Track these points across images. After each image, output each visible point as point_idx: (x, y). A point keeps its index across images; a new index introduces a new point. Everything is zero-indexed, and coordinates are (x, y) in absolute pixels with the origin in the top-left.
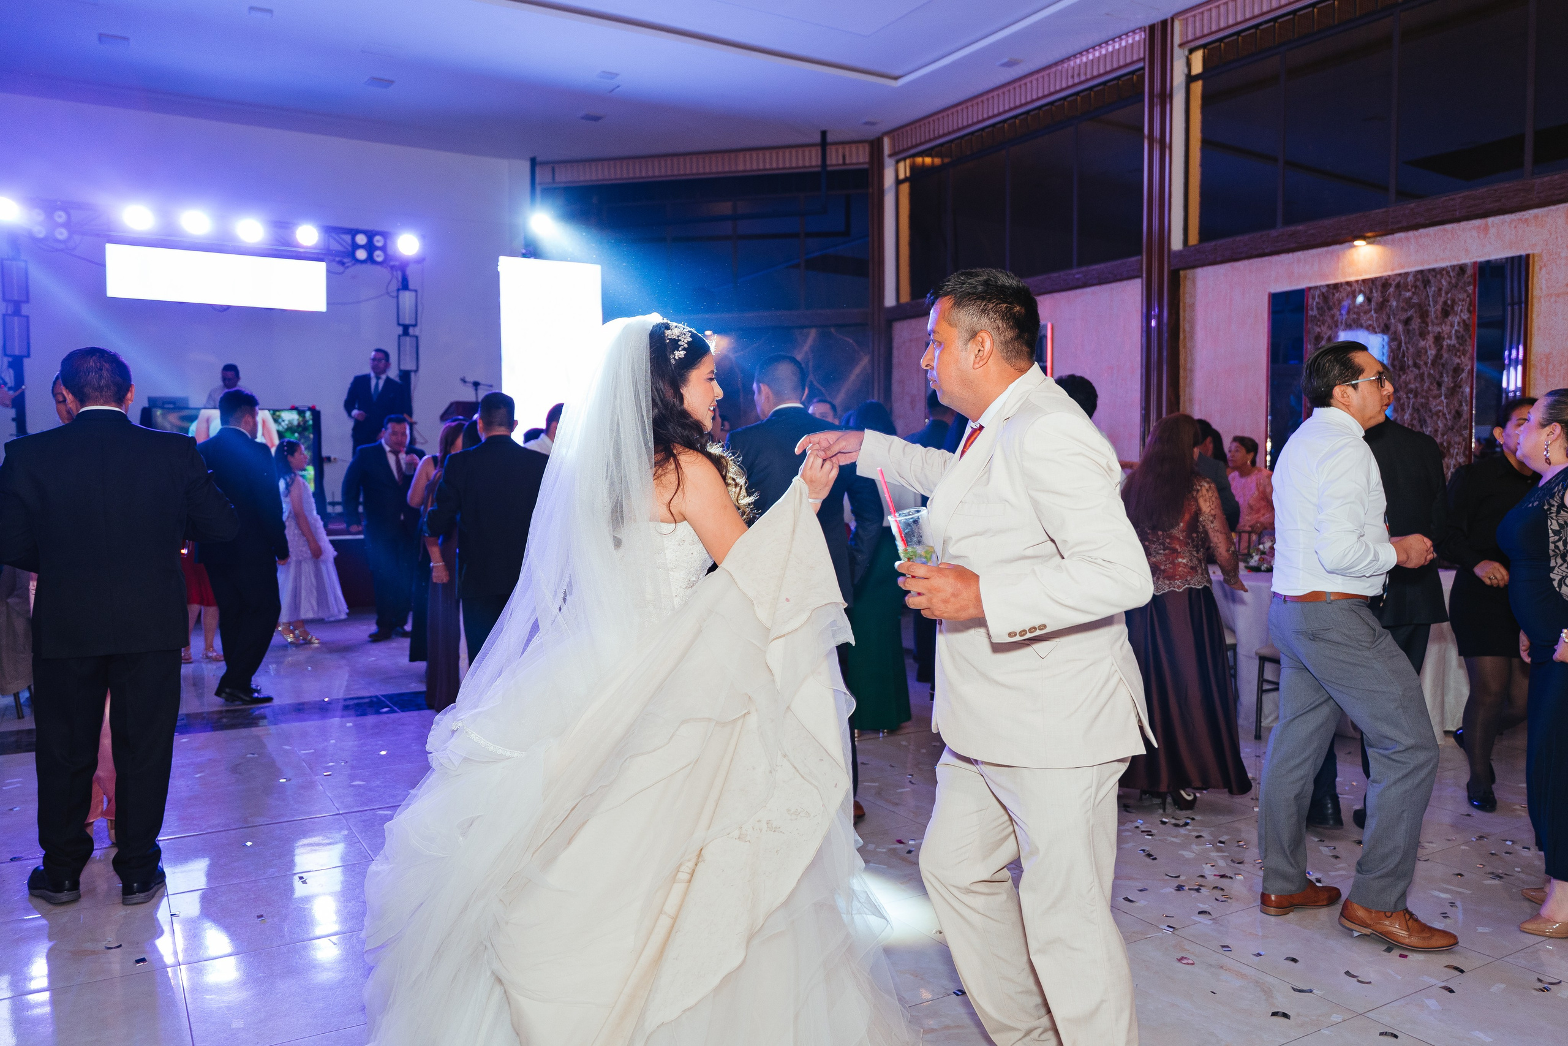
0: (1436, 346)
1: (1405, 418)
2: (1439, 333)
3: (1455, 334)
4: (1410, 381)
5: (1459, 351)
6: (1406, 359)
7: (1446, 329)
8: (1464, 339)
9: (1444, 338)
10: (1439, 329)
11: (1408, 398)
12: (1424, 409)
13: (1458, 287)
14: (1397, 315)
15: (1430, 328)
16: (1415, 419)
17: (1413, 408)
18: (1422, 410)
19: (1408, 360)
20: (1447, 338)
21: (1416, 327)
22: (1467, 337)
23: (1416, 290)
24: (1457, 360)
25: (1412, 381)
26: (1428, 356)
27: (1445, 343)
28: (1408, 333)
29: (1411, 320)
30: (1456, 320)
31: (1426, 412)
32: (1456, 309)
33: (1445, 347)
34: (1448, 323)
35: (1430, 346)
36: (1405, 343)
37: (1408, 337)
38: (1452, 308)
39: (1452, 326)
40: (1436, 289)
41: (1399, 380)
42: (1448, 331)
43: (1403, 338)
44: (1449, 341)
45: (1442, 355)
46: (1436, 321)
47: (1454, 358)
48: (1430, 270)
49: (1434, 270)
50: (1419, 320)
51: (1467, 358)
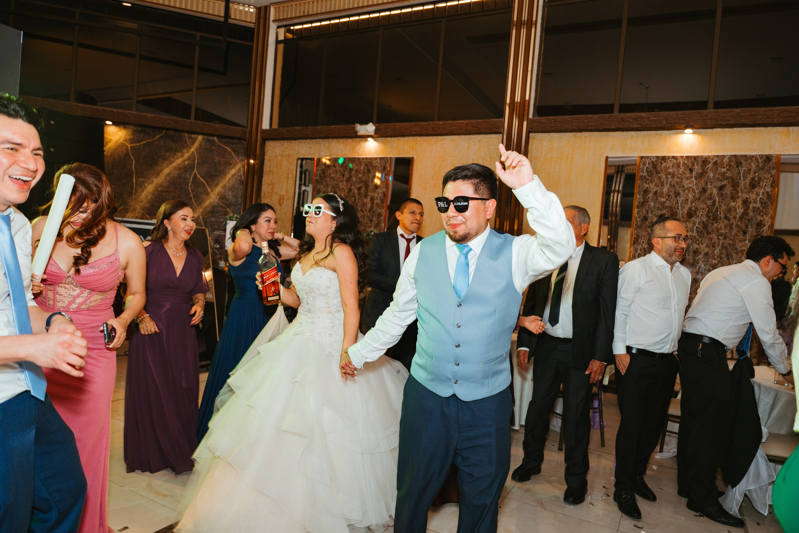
0: (744, 207)
1: (716, 252)
2: (747, 198)
3: (760, 200)
4: (721, 228)
5: (762, 212)
6: (718, 213)
7: (753, 196)
8: (767, 205)
9: (750, 203)
10: (747, 196)
11: (719, 239)
12: (731, 248)
13: (764, 170)
14: (714, 183)
15: (739, 194)
16: (724, 254)
17: (722, 246)
18: (729, 249)
19: (720, 213)
20: (754, 202)
21: (729, 193)
22: (769, 203)
23: (730, 168)
24: (760, 218)
25: (723, 228)
26: (737, 213)
27: (751, 206)
28: (722, 196)
29: (725, 187)
30: (762, 191)
31: (732, 250)
32: (762, 184)
33: (751, 208)
34: (755, 193)
35: (739, 207)
36: (719, 202)
37: (721, 199)
38: (759, 182)
39: (758, 194)
40: (747, 169)
41: (712, 226)
42: (755, 198)
43: (717, 199)
44: (754, 205)
45: (748, 213)
46: (745, 190)
47: (758, 216)
48: (742, 156)
49: (745, 156)
50: (731, 188)
51: (768, 217)
